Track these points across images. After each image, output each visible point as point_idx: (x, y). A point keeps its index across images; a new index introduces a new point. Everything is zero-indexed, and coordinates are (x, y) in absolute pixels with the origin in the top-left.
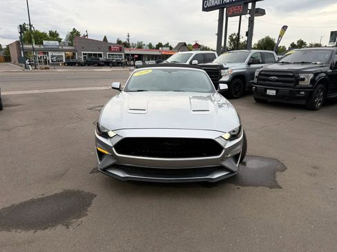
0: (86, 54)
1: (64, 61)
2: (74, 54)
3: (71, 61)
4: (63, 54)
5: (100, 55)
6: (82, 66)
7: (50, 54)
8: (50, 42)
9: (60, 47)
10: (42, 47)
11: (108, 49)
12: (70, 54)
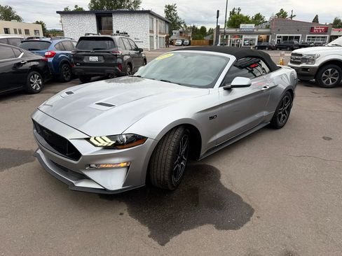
0: (280, 37)
1: (256, 44)
2: (268, 37)
3: (262, 44)
4: (256, 37)
5: (297, 38)
6: (272, 50)
7: (244, 37)
8: (247, 25)
9: (255, 30)
10: (238, 30)
11: (309, 31)
12: (264, 37)
